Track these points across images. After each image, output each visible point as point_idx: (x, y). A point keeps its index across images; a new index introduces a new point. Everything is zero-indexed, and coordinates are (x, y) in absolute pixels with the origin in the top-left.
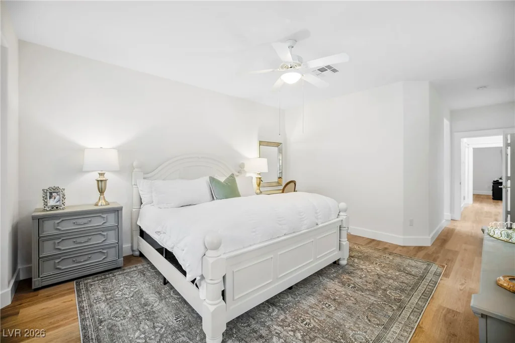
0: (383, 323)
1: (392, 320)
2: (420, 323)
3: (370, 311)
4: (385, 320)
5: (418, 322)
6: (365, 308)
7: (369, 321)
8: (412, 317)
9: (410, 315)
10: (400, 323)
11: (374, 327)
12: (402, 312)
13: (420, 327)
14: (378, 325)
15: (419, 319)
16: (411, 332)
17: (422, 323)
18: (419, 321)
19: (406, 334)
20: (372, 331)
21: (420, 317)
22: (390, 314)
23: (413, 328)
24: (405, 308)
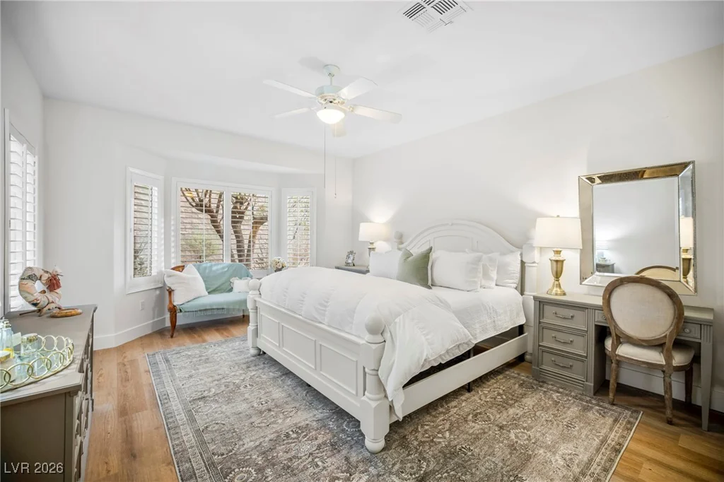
0: (205, 432)
1: (203, 443)
2: (173, 468)
3: (230, 430)
4: (207, 437)
5: (176, 466)
6: (238, 428)
7: (217, 424)
8: (188, 465)
9: (192, 465)
10: (192, 447)
11: (206, 423)
12: (203, 460)
13: (169, 464)
14: (207, 427)
15: (178, 471)
16: (174, 449)
17: (171, 470)
18: (177, 469)
19: (176, 442)
20: (205, 420)
21: (178, 474)
22: (212, 447)
23: (175, 453)
24: (207, 469)
